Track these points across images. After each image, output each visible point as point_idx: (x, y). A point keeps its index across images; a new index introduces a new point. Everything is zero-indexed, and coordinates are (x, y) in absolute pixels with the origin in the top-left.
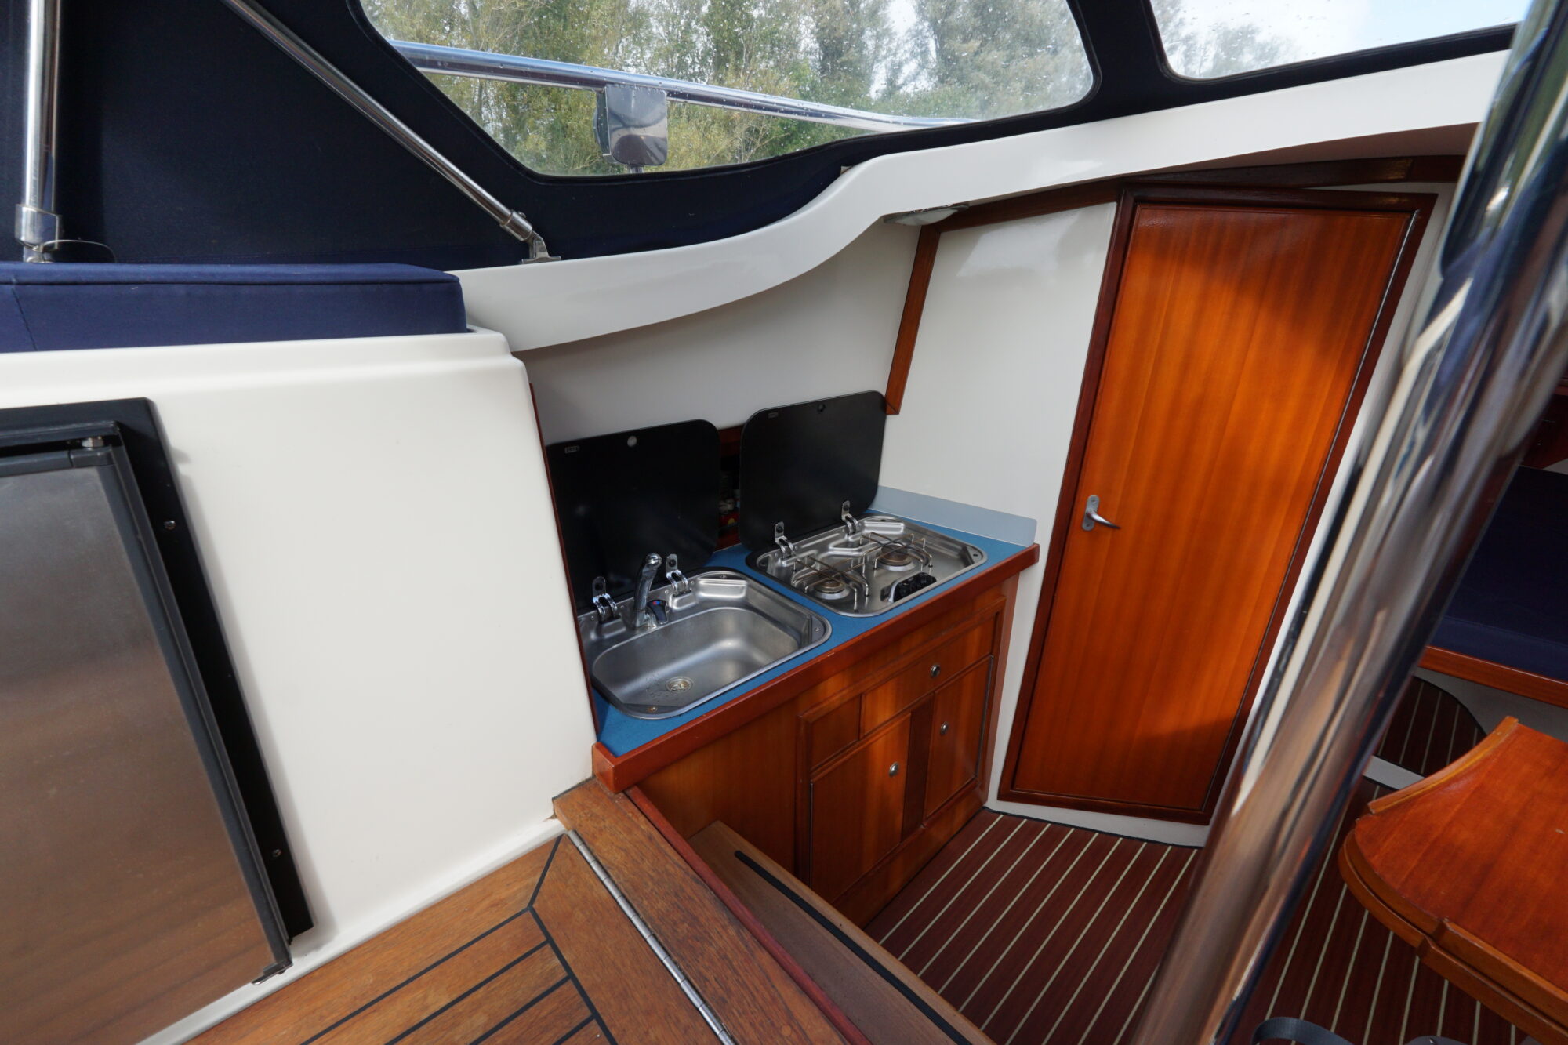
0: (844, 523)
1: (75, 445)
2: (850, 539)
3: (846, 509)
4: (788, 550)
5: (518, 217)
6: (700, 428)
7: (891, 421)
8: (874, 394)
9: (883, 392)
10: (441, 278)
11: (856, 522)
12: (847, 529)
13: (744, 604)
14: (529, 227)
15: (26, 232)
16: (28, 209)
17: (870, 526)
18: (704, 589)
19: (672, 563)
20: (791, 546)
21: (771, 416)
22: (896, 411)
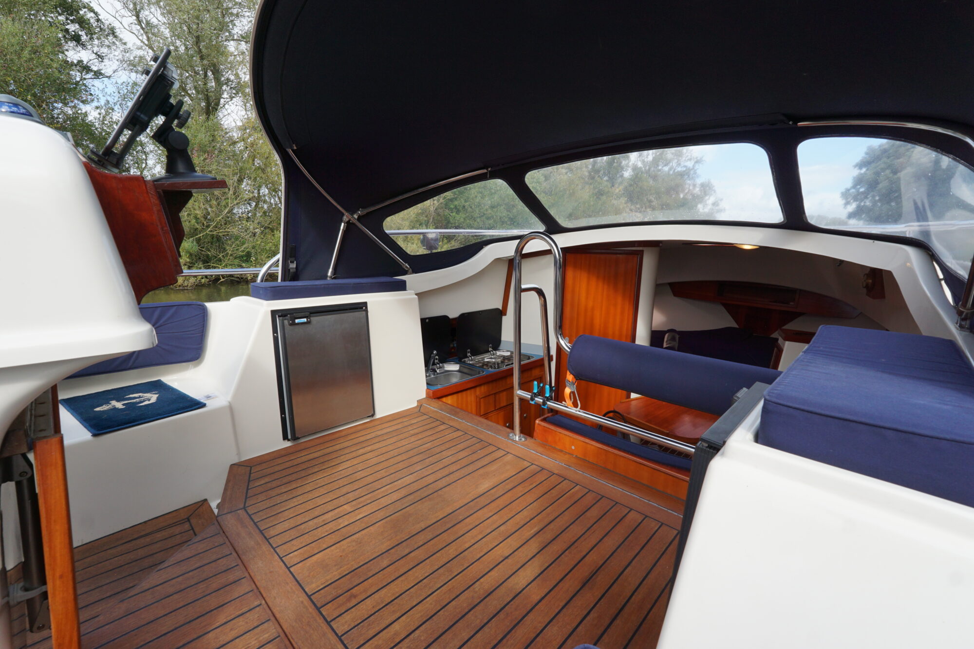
0: (490, 352)
1: (362, 308)
2: (492, 357)
3: (490, 347)
4: (472, 358)
5: (407, 265)
6: (445, 318)
7: (504, 318)
8: (497, 309)
9: (501, 308)
10: (392, 280)
11: (494, 352)
12: (491, 354)
13: (459, 371)
14: (409, 267)
15: (329, 274)
16: (330, 270)
17: (498, 353)
18: (447, 368)
19: (437, 359)
20: (473, 357)
21: (465, 315)
22: (505, 315)
